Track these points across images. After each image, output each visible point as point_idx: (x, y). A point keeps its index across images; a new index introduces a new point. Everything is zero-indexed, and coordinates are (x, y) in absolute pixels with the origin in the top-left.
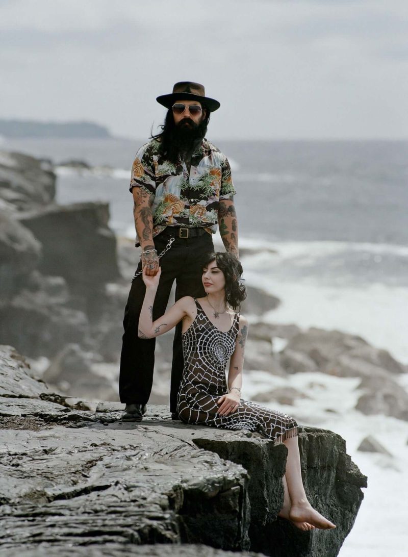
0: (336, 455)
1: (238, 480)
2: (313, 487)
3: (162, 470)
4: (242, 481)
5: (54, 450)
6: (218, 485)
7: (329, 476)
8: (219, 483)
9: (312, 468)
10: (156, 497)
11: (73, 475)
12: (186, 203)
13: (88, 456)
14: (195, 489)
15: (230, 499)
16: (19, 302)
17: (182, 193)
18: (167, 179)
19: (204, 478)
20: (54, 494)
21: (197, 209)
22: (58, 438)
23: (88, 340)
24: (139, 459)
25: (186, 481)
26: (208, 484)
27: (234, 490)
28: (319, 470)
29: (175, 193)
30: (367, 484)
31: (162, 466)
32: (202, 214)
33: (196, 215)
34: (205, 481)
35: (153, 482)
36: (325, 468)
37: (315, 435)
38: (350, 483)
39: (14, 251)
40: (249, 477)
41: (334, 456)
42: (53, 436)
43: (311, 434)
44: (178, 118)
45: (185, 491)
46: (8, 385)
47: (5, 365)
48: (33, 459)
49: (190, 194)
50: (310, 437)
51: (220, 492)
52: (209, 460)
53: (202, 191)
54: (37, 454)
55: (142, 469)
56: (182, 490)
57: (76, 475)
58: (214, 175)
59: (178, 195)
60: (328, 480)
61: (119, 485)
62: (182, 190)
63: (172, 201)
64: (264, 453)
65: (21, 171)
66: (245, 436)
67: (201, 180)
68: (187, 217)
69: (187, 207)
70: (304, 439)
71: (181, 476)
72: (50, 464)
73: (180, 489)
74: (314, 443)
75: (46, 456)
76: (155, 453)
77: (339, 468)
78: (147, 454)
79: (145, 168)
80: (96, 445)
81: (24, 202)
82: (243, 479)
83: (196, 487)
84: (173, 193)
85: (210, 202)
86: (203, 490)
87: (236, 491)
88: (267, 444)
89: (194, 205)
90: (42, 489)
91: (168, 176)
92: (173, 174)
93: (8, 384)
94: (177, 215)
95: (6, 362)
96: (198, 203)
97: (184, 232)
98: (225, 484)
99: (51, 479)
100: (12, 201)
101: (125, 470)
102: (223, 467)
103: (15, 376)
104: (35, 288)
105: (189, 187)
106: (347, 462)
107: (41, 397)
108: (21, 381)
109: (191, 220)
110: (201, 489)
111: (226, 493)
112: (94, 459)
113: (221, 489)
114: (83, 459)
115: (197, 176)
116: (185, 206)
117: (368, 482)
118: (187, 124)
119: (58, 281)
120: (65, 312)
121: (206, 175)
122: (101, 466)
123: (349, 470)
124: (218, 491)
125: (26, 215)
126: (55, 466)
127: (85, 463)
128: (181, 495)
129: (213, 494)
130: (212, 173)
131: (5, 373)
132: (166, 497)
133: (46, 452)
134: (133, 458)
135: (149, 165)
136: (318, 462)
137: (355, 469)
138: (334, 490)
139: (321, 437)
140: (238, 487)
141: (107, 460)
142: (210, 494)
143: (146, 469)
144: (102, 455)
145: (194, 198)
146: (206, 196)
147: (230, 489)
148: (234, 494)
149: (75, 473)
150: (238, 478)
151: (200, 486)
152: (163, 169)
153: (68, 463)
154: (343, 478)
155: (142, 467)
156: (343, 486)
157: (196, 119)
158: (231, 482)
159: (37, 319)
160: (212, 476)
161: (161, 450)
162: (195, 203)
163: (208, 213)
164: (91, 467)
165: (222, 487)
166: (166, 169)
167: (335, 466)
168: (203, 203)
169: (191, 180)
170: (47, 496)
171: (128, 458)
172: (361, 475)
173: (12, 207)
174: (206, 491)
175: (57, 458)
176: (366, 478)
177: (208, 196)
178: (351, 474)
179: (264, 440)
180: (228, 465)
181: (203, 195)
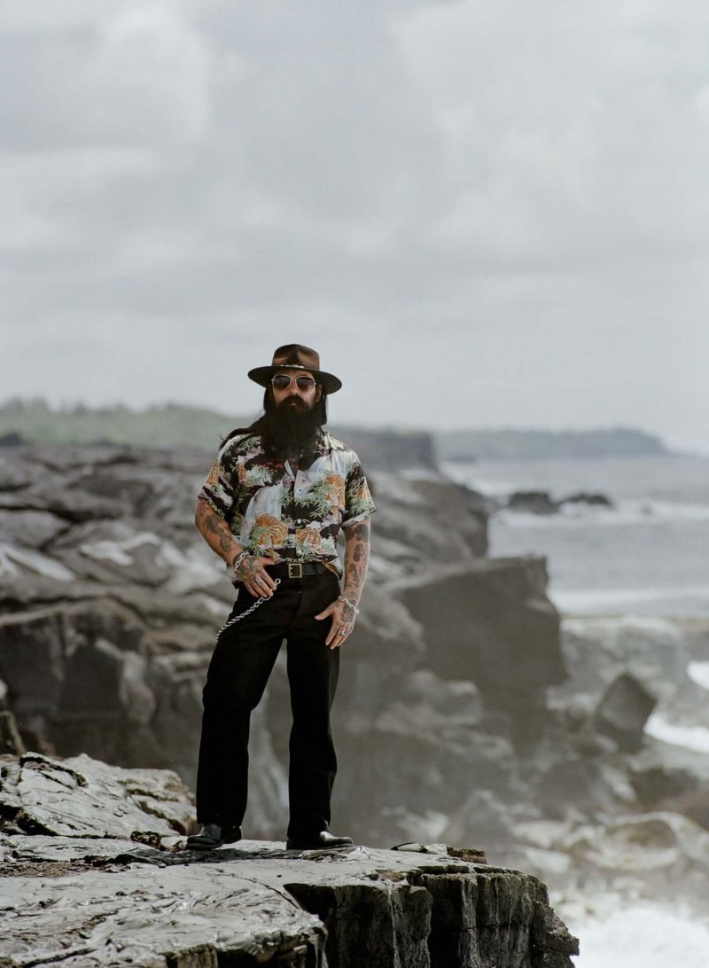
0: (528, 907)
1: (307, 936)
2: (488, 955)
3: (195, 925)
4: (314, 939)
5: (55, 902)
6: (272, 944)
7: (516, 939)
8: (274, 941)
9: (486, 927)
10: (148, 958)
11: (67, 935)
12: (290, 524)
13: (99, 909)
14: (238, 950)
15: (292, 964)
16: (387, 722)
17: (283, 511)
18: (257, 492)
19: (252, 934)
20: (23, 962)
21: (306, 534)
22: (81, 887)
23: (516, 784)
24: (173, 911)
25: (224, 940)
26: (258, 943)
27: (298, 951)
28: (497, 930)
29: (273, 512)
30: (578, 950)
31: (198, 920)
32: (314, 542)
33: (305, 544)
34: (253, 938)
35: (177, 941)
36: (507, 926)
37: (488, 877)
38: (552, 948)
39: (378, 638)
40: (326, 932)
41: (523, 909)
42: (75, 885)
43: (484, 875)
44: (281, 396)
45: (220, 954)
46: (101, 823)
47: (104, 794)
48: (19, 915)
49: (297, 512)
50: (480, 880)
51: (276, 954)
52: (269, 909)
53: (313, 507)
54: (28, 908)
55: (168, 924)
56: (214, 952)
57: (71, 936)
58: (331, 483)
59: (277, 514)
60: (514, 945)
61: (111, 945)
62: (283, 507)
63: (269, 525)
64: (394, 903)
65: (429, 512)
66: (367, 878)
67: (311, 491)
68: (293, 547)
69: (291, 532)
70: (466, 881)
71: (218, 933)
72: (40, 921)
73: (211, 950)
74: (487, 890)
75: (42, 911)
76: (198, 902)
77: (535, 926)
78: (185, 904)
79: (222, 474)
80: (122, 894)
81: (416, 560)
82: (316, 936)
83: (239, 948)
84: (269, 512)
85: (327, 524)
86: (250, 952)
87: (300, 952)
88: (399, 890)
89: (302, 528)
90: (6, 955)
91: (260, 487)
92: (267, 484)
93: (102, 820)
94: (279, 546)
95: (106, 789)
96: (307, 526)
97: (295, 569)
98: (282, 941)
99: (30, 941)
100: (397, 560)
101: (144, 926)
102: (288, 919)
103: (116, 809)
104: (414, 699)
105: (293, 501)
106: (546, 918)
107: (132, 837)
108: (124, 815)
109: (299, 552)
110: (246, 950)
111: (285, 956)
112: (106, 912)
113: (276, 949)
114: (88, 913)
115: (308, 485)
116: (289, 529)
117: (580, 947)
118: (294, 404)
119: (467, 687)
120: (478, 738)
121: (320, 484)
122: (112, 922)
123: (552, 930)
124: (272, 953)
125: (415, 581)
126: (46, 924)
127: (90, 918)
128: (213, 961)
129: (264, 956)
130: (330, 480)
131: (101, 805)
132: (163, 958)
133: (43, 905)
134: (162, 909)
135: (228, 470)
136: (494, 917)
137: (560, 928)
138: (529, 961)
139: (500, 880)
140: (304, 946)
141: (122, 914)
142: (260, 958)
143: (174, 923)
144: (118, 907)
145: (302, 518)
146: (319, 515)
147: (292, 949)
148: (298, 956)
149: (70, 933)
150: (306, 933)
151: (246, 947)
152: (252, 477)
153: (66, 918)
154: (541, 942)
155: (167, 920)
156: (541, 954)
157: (309, 395)
158: (291, 938)
159: (419, 749)
160: (263, 932)
161: (207, 898)
162: (303, 526)
163: (324, 540)
164: (98, 923)
165: (279, 946)
166: (257, 477)
167: (527, 923)
168: (315, 526)
169: (297, 490)
170: (14, 964)
171: (156, 910)
172: (569, 936)
173: (396, 570)
174: (254, 953)
175: (53, 912)
176: (577, 941)
177: (323, 516)
178: (553, 936)
179: (396, 884)
180: (297, 916)
181: (314, 514)
